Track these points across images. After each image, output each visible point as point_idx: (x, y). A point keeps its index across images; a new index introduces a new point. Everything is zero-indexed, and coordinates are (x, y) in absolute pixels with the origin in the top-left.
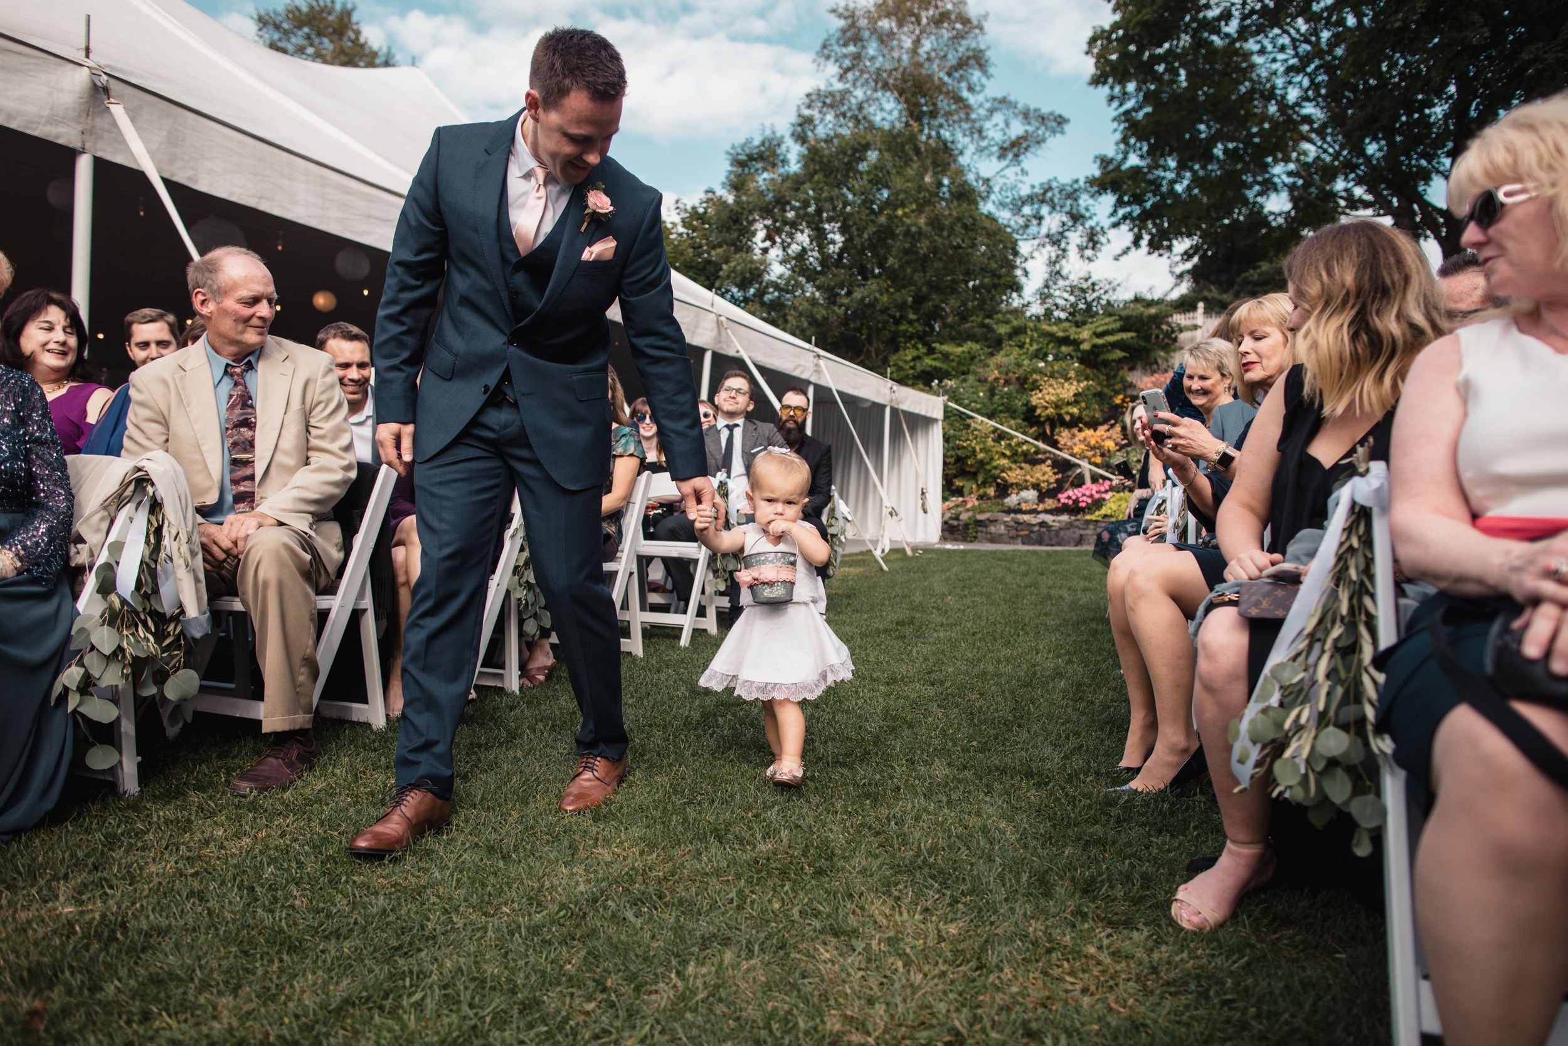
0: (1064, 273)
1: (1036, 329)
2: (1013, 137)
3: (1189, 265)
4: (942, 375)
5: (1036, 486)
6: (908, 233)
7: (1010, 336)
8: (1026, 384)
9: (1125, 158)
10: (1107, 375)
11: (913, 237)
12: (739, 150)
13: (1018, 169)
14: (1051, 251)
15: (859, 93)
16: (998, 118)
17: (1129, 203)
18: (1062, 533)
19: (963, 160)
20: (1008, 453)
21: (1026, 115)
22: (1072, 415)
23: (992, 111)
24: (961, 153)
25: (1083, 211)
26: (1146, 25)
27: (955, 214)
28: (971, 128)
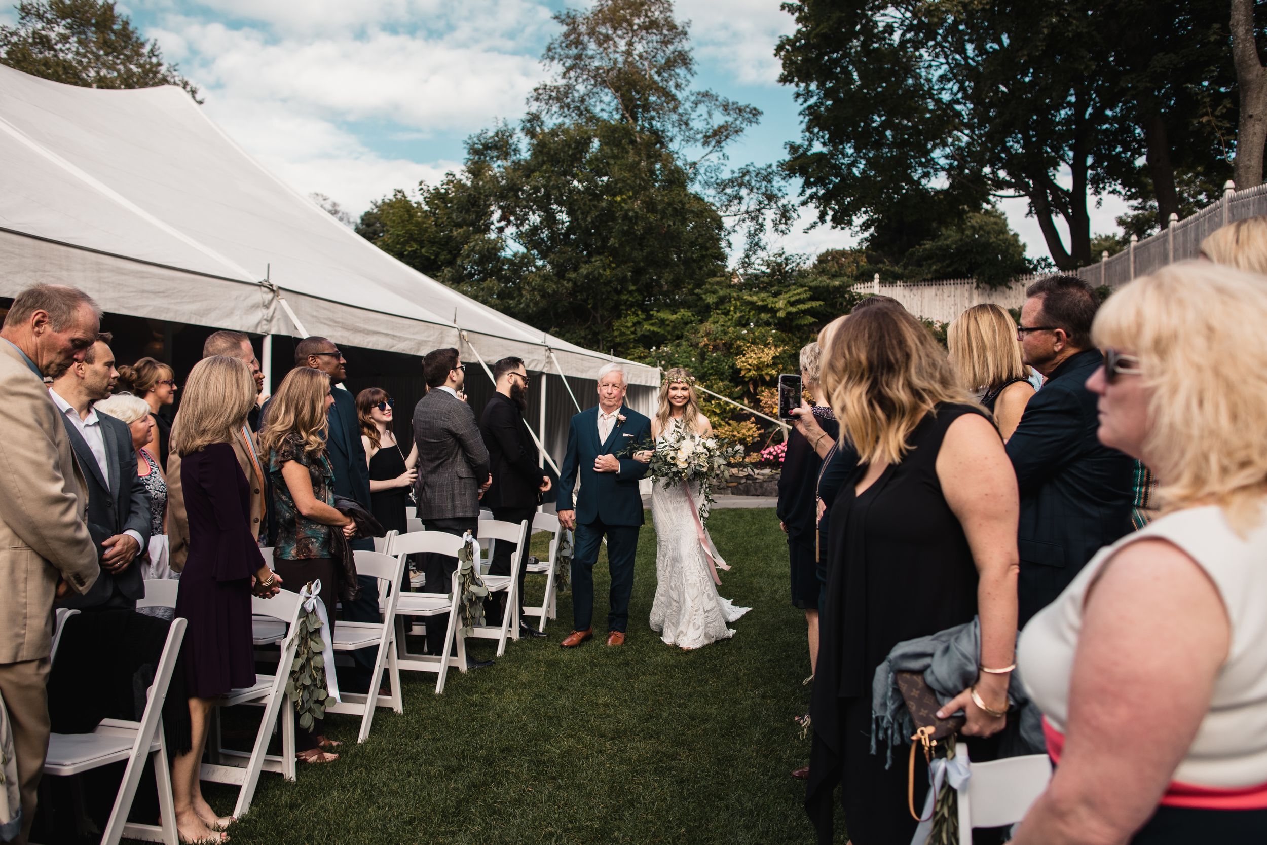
0: (762, 244)
1: (738, 298)
2: (715, 127)
3: (866, 234)
4: (659, 341)
5: (742, 441)
6: (626, 217)
7: (717, 305)
8: (731, 349)
9: (810, 145)
10: (800, 338)
11: (630, 219)
12: (475, 140)
13: (720, 154)
14: (750, 225)
15: (581, 88)
16: (702, 109)
17: (815, 184)
18: (765, 485)
19: (673, 146)
20: (718, 411)
21: (726, 107)
22: (771, 376)
23: (696, 104)
24: (671, 140)
25: (776, 192)
26: (824, 37)
27: (666, 199)
28: (680, 120)
